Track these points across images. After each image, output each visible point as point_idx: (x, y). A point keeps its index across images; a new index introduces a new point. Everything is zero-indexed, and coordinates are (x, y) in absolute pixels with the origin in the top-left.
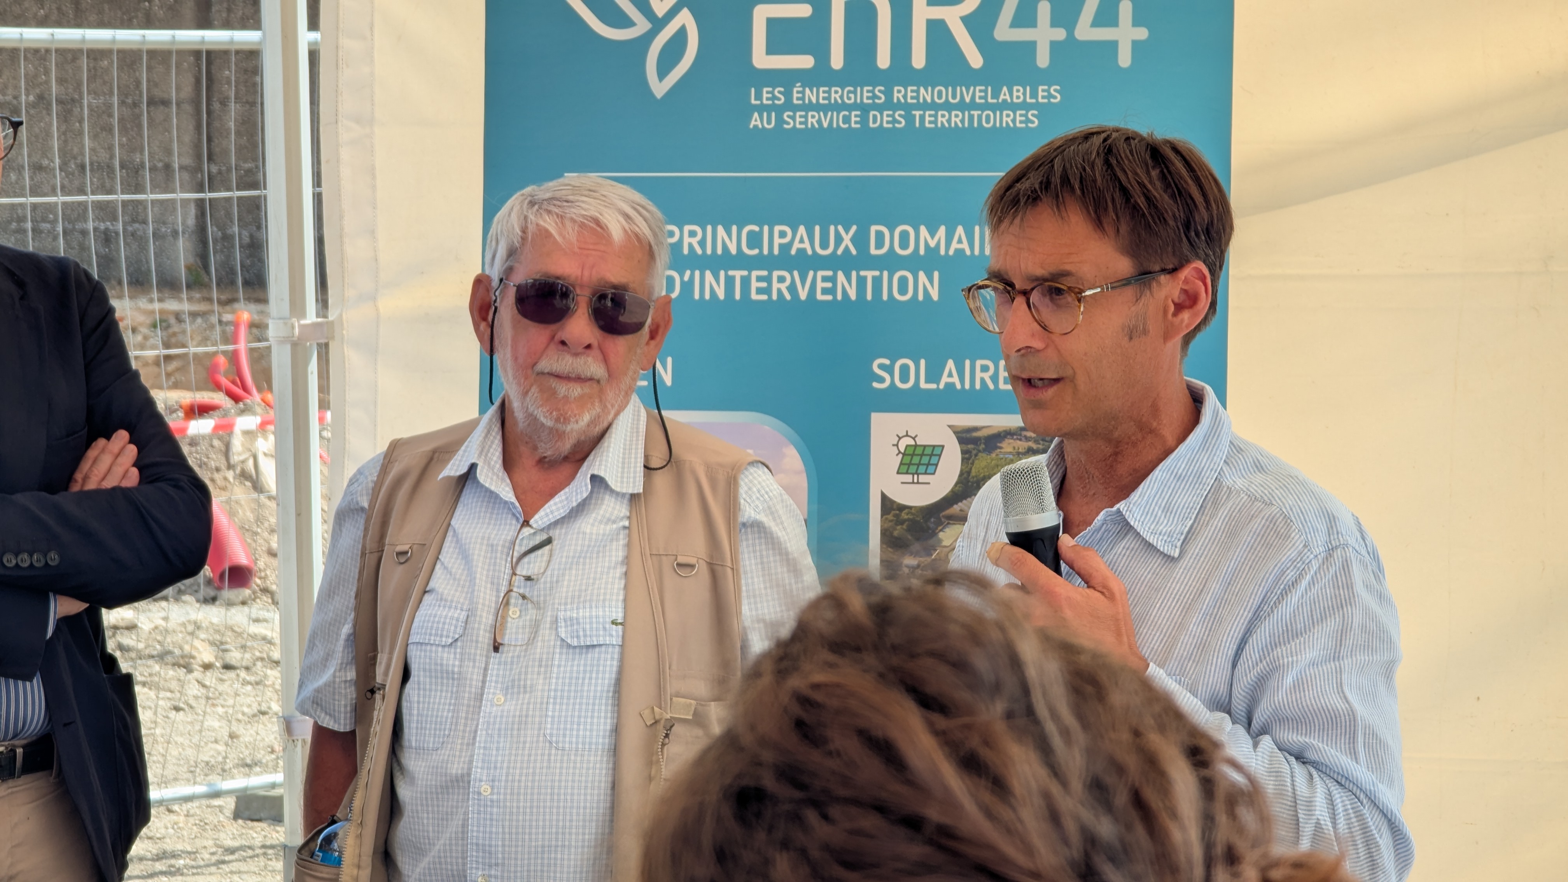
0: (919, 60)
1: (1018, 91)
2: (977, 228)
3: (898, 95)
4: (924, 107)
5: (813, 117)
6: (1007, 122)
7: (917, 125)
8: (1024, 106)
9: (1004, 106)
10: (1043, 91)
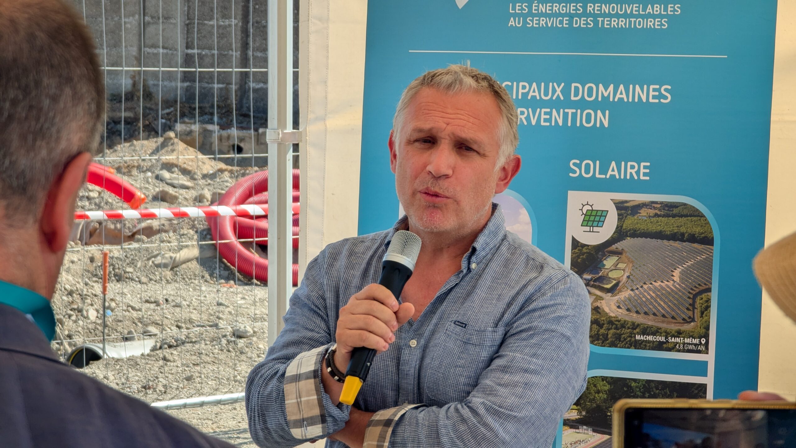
1: (657, 8)
2: (631, 86)
3: (590, 9)
4: (604, 15)
5: (543, 20)
6: (650, 25)
7: (600, 26)
8: (660, 16)
9: (649, 16)
10: (671, 7)
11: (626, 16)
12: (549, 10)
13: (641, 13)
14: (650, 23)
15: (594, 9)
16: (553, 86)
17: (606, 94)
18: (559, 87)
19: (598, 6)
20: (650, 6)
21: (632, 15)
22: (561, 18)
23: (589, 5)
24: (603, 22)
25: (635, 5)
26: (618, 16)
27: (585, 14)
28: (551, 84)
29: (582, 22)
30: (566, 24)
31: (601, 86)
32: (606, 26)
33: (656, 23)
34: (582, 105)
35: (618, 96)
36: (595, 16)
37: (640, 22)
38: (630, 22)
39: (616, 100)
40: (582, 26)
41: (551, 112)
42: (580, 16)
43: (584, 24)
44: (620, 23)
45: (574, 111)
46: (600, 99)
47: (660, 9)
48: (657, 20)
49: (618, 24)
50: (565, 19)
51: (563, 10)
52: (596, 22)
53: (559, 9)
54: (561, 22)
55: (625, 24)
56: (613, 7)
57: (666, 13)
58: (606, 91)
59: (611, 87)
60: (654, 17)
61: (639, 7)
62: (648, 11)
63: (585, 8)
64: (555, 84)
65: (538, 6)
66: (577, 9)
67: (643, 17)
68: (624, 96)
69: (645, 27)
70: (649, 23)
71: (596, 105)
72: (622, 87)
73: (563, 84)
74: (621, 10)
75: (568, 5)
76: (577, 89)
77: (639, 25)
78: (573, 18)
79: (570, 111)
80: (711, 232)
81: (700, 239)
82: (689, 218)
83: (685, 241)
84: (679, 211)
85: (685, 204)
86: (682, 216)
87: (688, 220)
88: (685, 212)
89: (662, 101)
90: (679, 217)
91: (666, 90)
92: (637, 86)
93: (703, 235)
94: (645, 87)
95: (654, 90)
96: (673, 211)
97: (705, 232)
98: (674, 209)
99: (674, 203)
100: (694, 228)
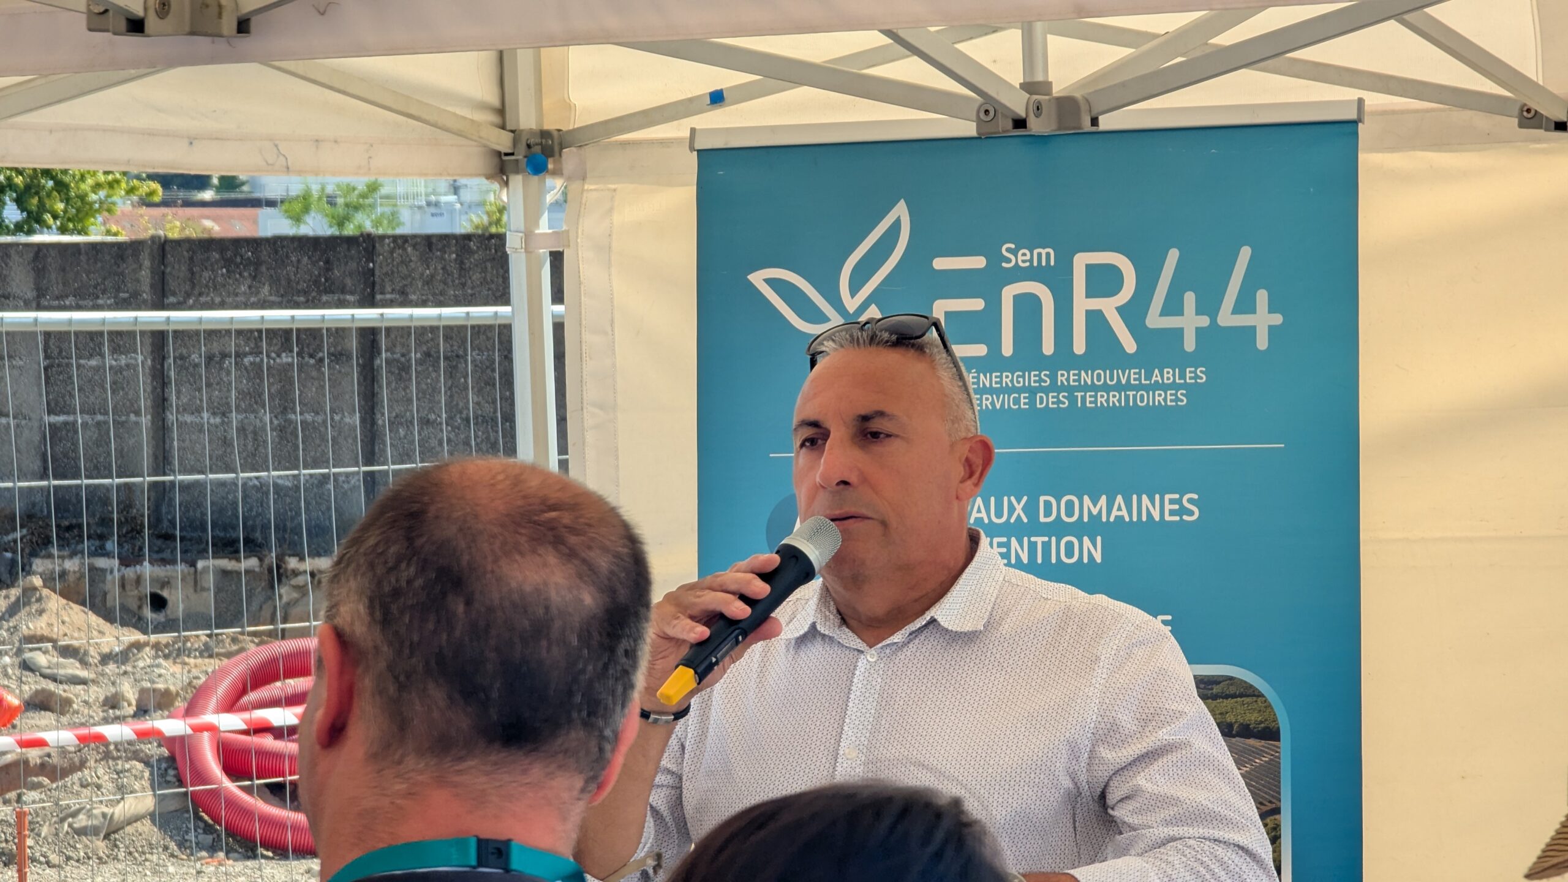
0: (1079, 346)
1: (1168, 373)
2: (1135, 497)
3: (1061, 378)
4: (1086, 388)
5: (987, 399)
6: (1159, 401)
7: (1079, 405)
8: (1174, 386)
9: (1157, 386)
10: (1190, 372)
11: (1119, 387)
12: (996, 383)
13: (1143, 382)
14: (1159, 397)
15: (1068, 380)
16: (1010, 502)
17: (1095, 512)
18: (1019, 503)
19: (1074, 375)
20: (1156, 371)
21: (1128, 386)
22: (1017, 395)
23: (1059, 373)
24: (1084, 398)
25: (1132, 371)
26: (1106, 388)
27: (1054, 387)
28: (1006, 498)
29: (1051, 400)
30: (1025, 404)
31: (1086, 499)
32: (1088, 405)
33: (1169, 397)
34: (1058, 529)
35: (1115, 513)
36: (1070, 390)
37: (1142, 396)
38: (1127, 397)
39: (1112, 519)
40: (1051, 406)
41: (1009, 541)
42: (1045, 391)
43: (1053, 403)
44: (1111, 399)
45: (1046, 539)
46: (1086, 519)
47: (1174, 375)
48: (1169, 392)
49: (1107, 401)
50: (1022, 395)
51: (1018, 382)
52: (1072, 399)
53: (1012, 381)
54: (1017, 401)
55: (1119, 401)
56: (1099, 375)
57: (1182, 381)
58: (1095, 506)
59: (1103, 500)
60: (1165, 388)
61: (1140, 374)
62: (1154, 378)
63: (1053, 377)
64: (1013, 498)
65: (978, 378)
66: (1041, 380)
67: (1147, 388)
68: (1124, 513)
69: (1151, 404)
70: (1157, 398)
71: (1080, 529)
72: (1119, 499)
73: (1025, 498)
74: (1112, 379)
75: (1027, 373)
76: (1048, 504)
77: (1142, 401)
78: (1036, 394)
79: (1039, 540)
80: (1275, 720)
81: (1259, 731)
82: (1239, 699)
83: (1234, 736)
84: (1223, 689)
85: (1231, 678)
86: (1227, 697)
87: (1236, 702)
88: (1232, 690)
89: (1185, 517)
90: (1223, 698)
91: (1190, 501)
92: (1144, 497)
93: (1263, 725)
94: (1157, 497)
95: (1172, 502)
96: (1212, 689)
97: (1266, 720)
98: (1214, 686)
99: (1213, 676)
100: (1248, 715)
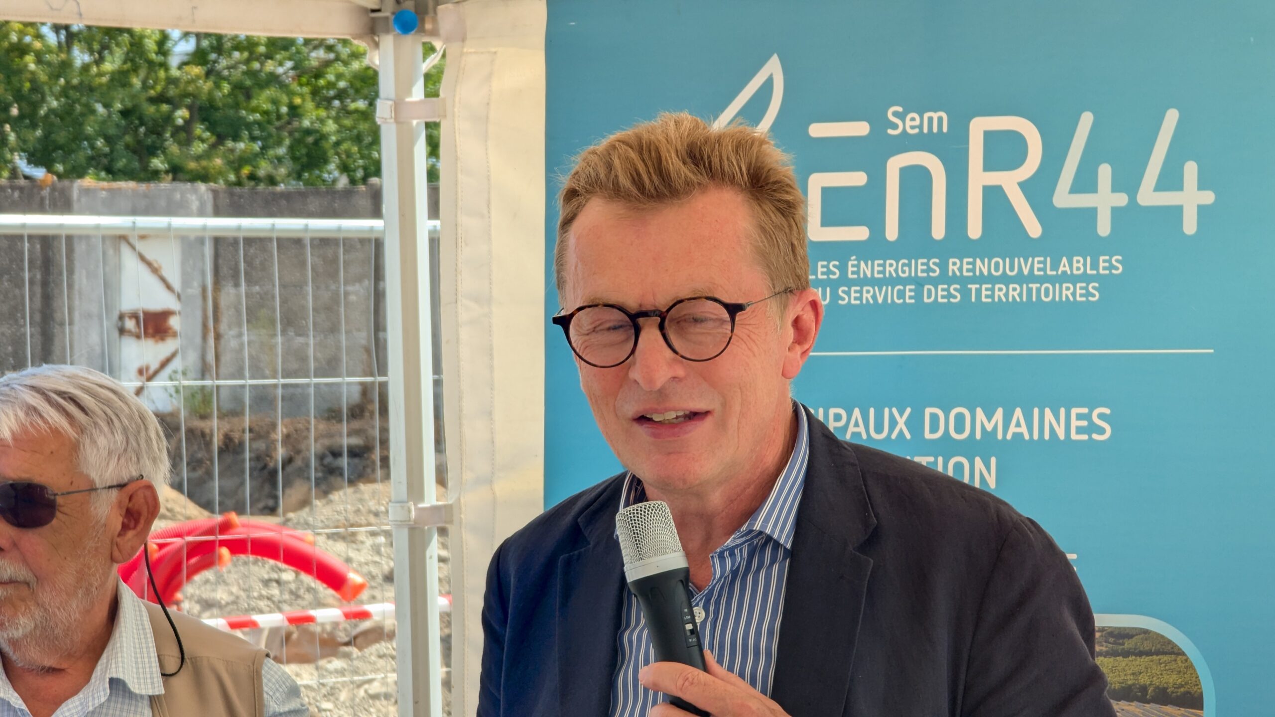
0: (975, 230)
1: (1078, 263)
2: (1036, 411)
3: (953, 266)
5: (868, 292)
6: (1067, 296)
7: (973, 300)
8: (1086, 278)
9: (1065, 278)
10: (1104, 261)
12: (879, 272)
13: (1049, 272)
14: (1067, 291)
15: (961, 269)
18: (901, 416)
19: (968, 263)
20: (1064, 260)
22: (901, 288)
23: (951, 261)
24: (979, 291)
25: (1036, 259)
26: (1005, 279)
27: (945, 278)
28: (887, 410)
29: (940, 293)
30: (910, 297)
31: (979, 412)
32: (984, 300)
33: (1078, 292)
34: (946, 447)
35: (1013, 429)
36: (963, 281)
37: (1047, 290)
38: (1030, 291)
39: (1009, 437)
40: (940, 300)
42: (935, 282)
43: (943, 297)
44: (1011, 293)
45: (932, 459)
46: (978, 436)
47: (1085, 265)
48: (1078, 285)
49: (1006, 295)
50: (908, 287)
51: (903, 272)
52: (966, 293)
53: (896, 270)
54: (901, 295)
55: (1020, 295)
56: (997, 264)
57: (1094, 272)
58: (989, 420)
59: (999, 414)
60: (1074, 279)
61: (1044, 262)
62: (1061, 269)
63: (944, 266)
64: (894, 410)
65: (858, 266)
66: (929, 270)
67: (1053, 280)
68: (1024, 429)
69: (1057, 299)
70: (1064, 292)
71: (971, 449)
72: (1018, 413)
73: (908, 410)
74: (1012, 269)
75: (913, 261)
76: (934, 418)
77: (1047, 295)
78: (923, 286)
80: (1197, 684)
81: (1177, 696)
82: (1155, 657)
83: (1148, 703)
84: (1136, 644)
85: (1146, 632)
86: (1141, 654)
87: (1152, 661)
88: (1147, 646)
89: (1095, 436)
90: (1136, 655)
91: (1101, 416)
92: (1047, 411)
93: (1182, 690)
94: (1063, 411)
95: (1079, 417)
96: (1123, 644)
97: (1187, 683)
98: (1126, 641)
99: (1125, 629)
100: (1165, 676)
